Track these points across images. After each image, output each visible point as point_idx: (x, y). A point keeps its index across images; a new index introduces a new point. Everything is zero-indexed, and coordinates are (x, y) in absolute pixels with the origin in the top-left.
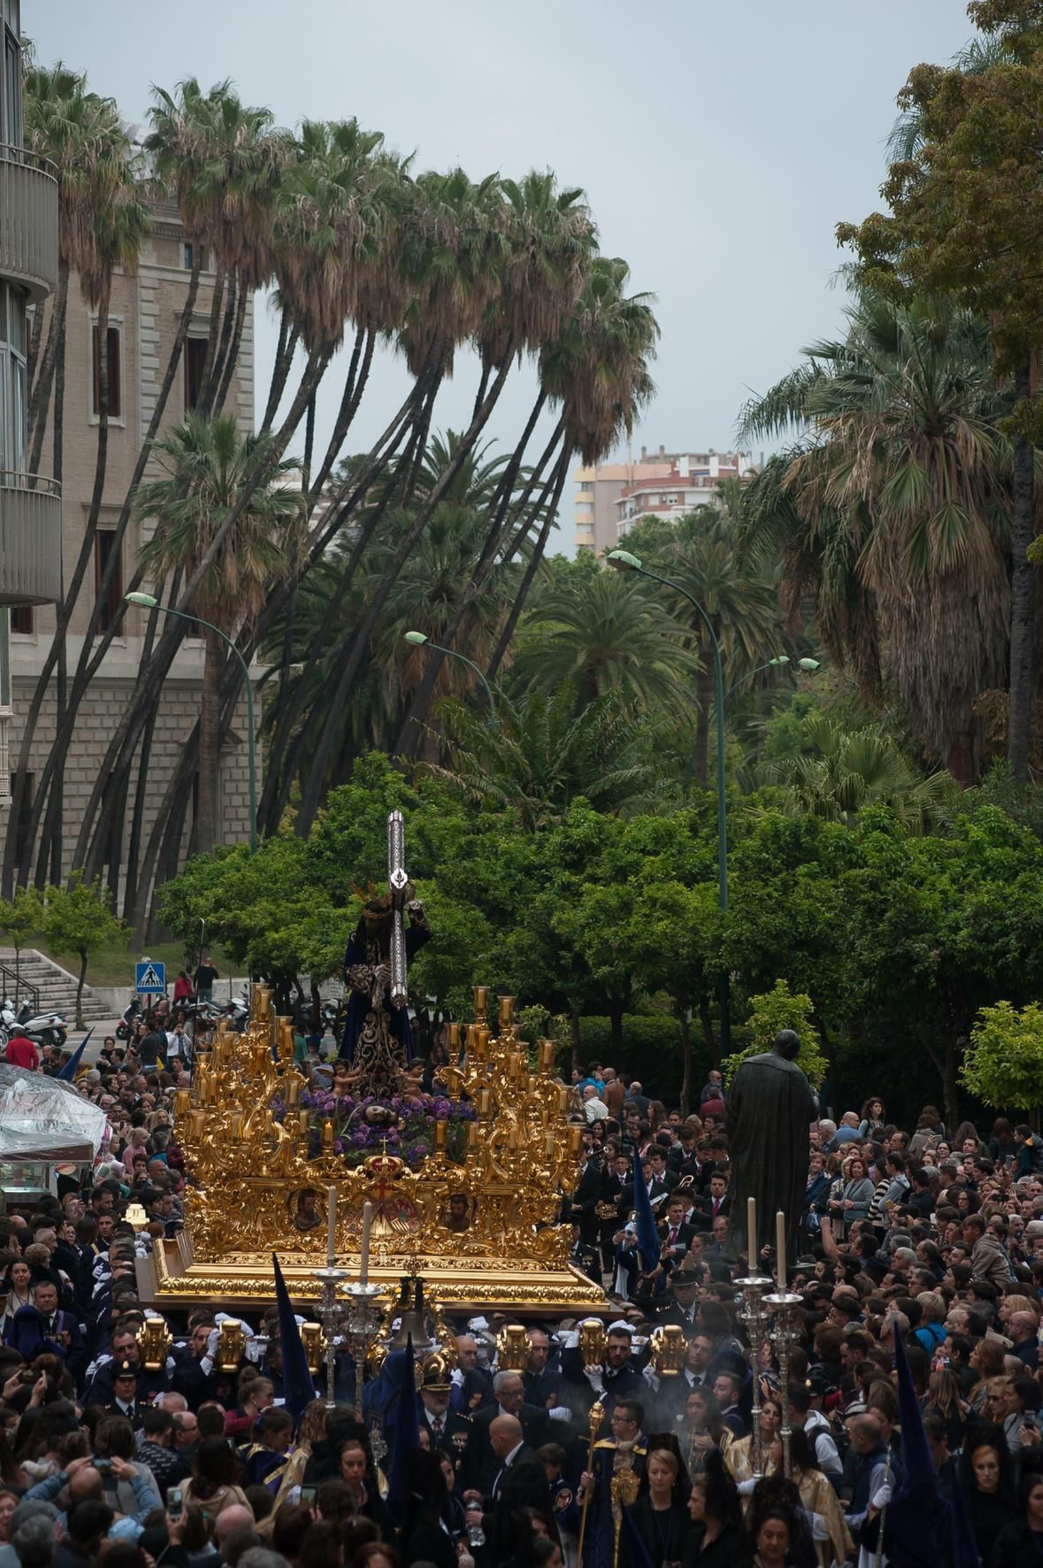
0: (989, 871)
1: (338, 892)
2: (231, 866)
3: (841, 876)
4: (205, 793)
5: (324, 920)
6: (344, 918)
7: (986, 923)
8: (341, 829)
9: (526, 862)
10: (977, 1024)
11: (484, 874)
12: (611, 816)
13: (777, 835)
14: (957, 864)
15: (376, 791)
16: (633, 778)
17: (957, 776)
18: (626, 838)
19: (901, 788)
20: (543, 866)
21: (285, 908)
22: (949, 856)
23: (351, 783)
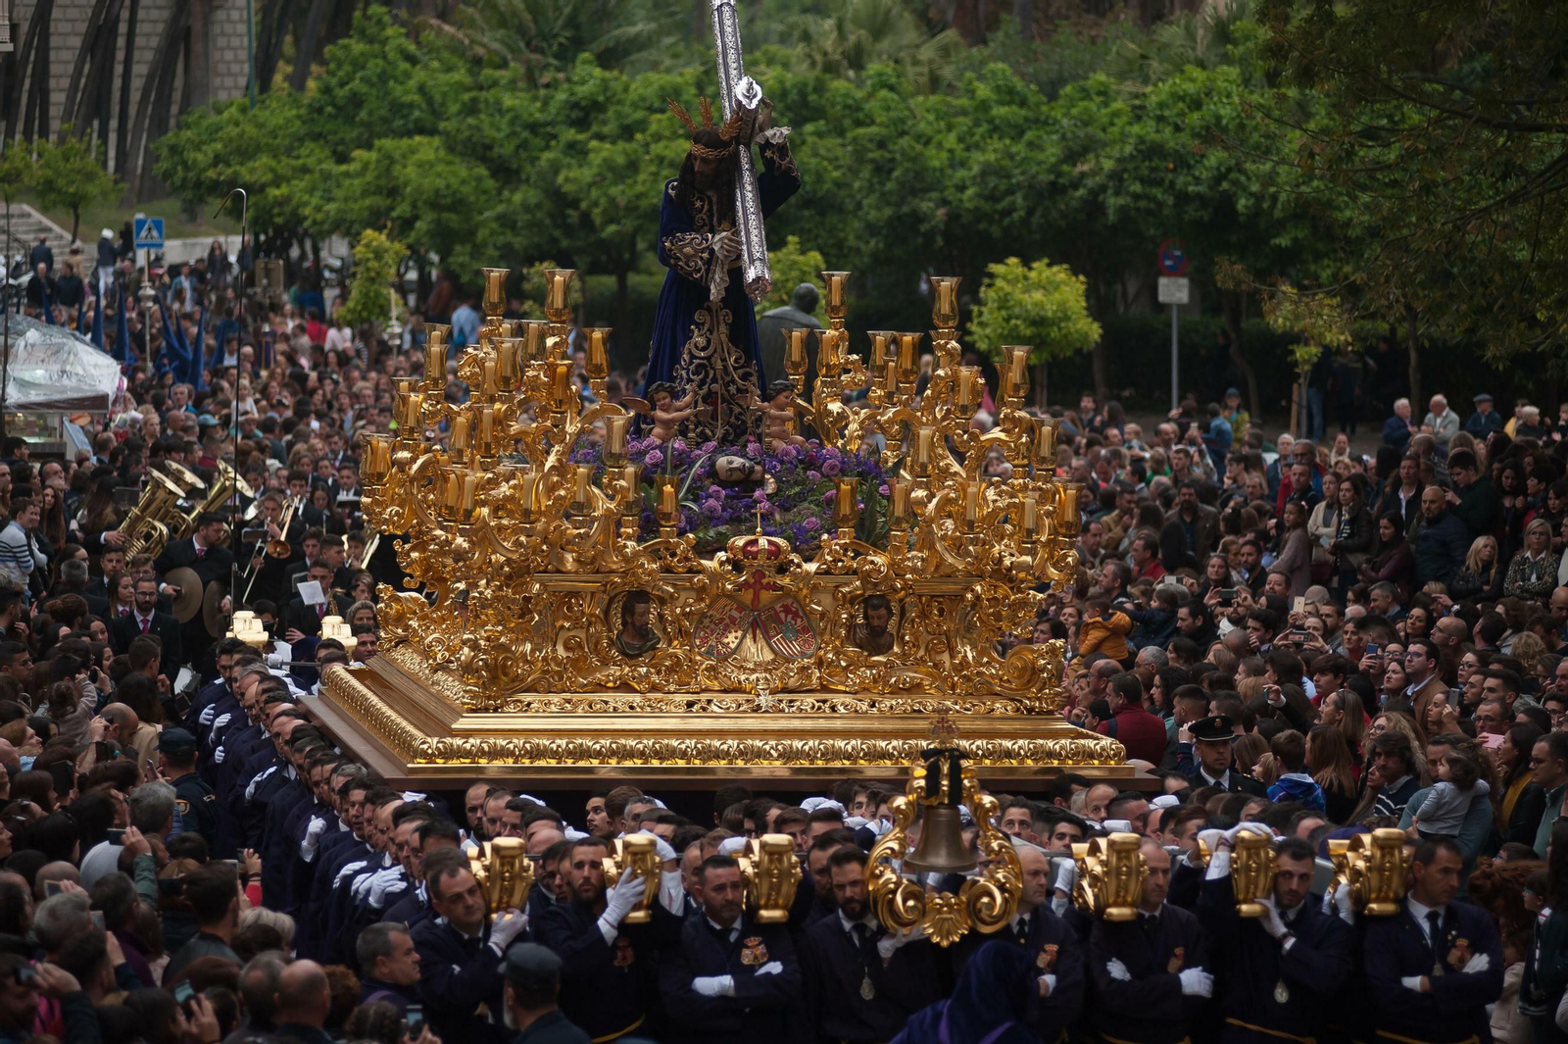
0: (996, 129)
1: (340, 148)
2: (229, 121)
3: (849, 135)
4: (197, 47)
5: (326, 176)
6: (347, 175)
7: (992, 181)
8: (342, 85)
9: (531, 120)
10: (986, 281)
11: (489, 132)
12: (616, 73)
13: (784, 94)
14: (963, 123)
15: (376, 47)
16: (637, 35)
17: (964, 34)
18: (632, 96)
19: (908, 47)
20: (547, 124)
21: (285, 164)
22: (956, 115)
23: (350, 37)
